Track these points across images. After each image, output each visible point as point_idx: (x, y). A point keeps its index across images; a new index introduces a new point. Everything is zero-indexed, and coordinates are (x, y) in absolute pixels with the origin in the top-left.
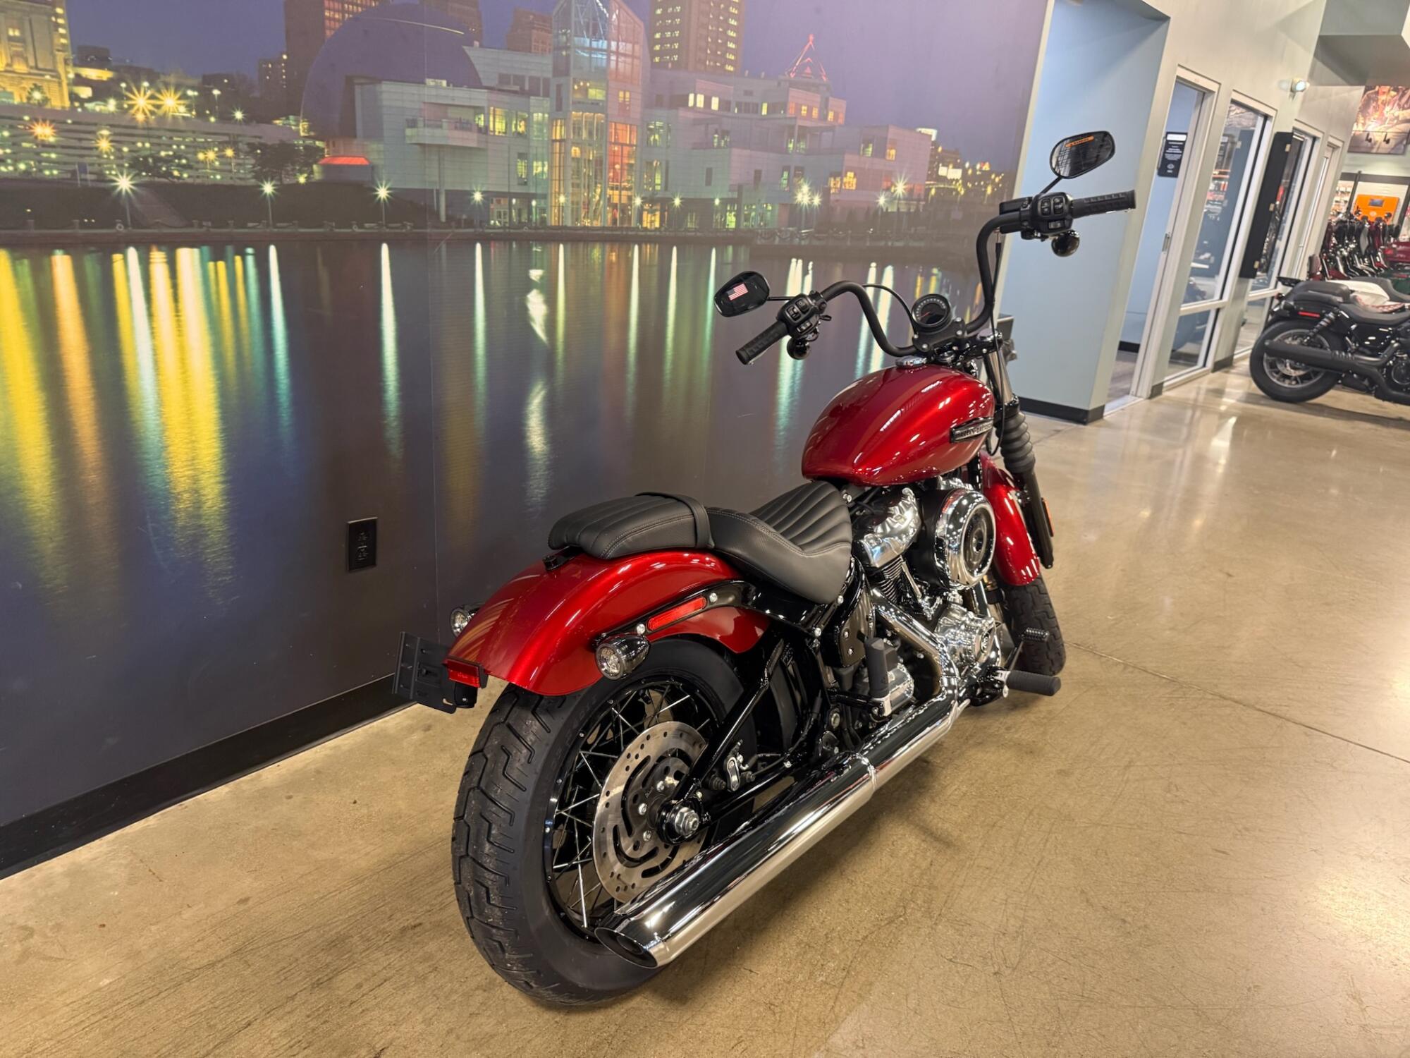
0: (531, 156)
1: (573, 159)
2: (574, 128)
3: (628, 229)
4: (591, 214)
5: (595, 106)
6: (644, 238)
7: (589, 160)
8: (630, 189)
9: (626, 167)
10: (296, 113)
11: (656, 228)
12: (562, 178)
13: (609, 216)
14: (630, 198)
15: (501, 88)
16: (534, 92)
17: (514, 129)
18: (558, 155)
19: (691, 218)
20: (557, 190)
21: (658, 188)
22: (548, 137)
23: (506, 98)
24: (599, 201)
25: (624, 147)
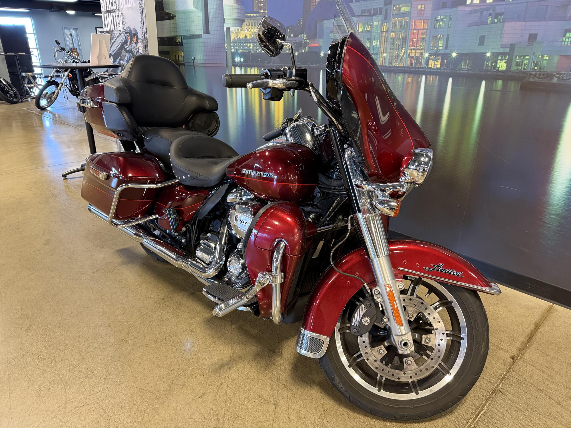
0: (372, 39)
1: (391, 38)
2: (392, 26)
3: (418, 67)
4: (399, 61)
5: (404, 14)
6: (429, 72)
7: (399, 38)
8: (422, 49)
9: (420, 40)
10: (303, 33)
11: (438, 68)
12: (385, 46)
13: (409, 62)
14: (421, 54)
15: (361, 15)
16: (375, 14)
17: (366, 29)
18: (384, 37)
19: (465, 65)
20: (383, 51)
21: (441, 48)
22: (380, 31)
23: (364, 18)
24: (403, 55)
25: (419, 31)
